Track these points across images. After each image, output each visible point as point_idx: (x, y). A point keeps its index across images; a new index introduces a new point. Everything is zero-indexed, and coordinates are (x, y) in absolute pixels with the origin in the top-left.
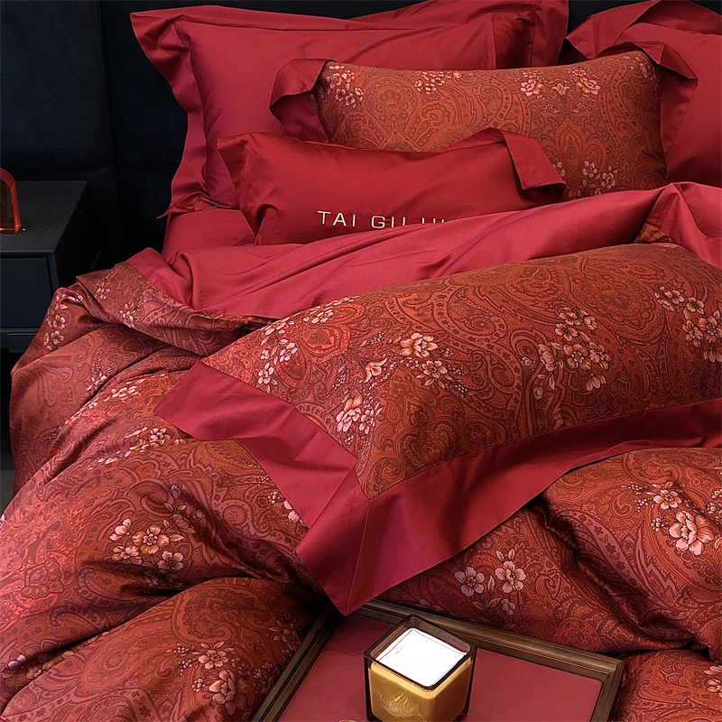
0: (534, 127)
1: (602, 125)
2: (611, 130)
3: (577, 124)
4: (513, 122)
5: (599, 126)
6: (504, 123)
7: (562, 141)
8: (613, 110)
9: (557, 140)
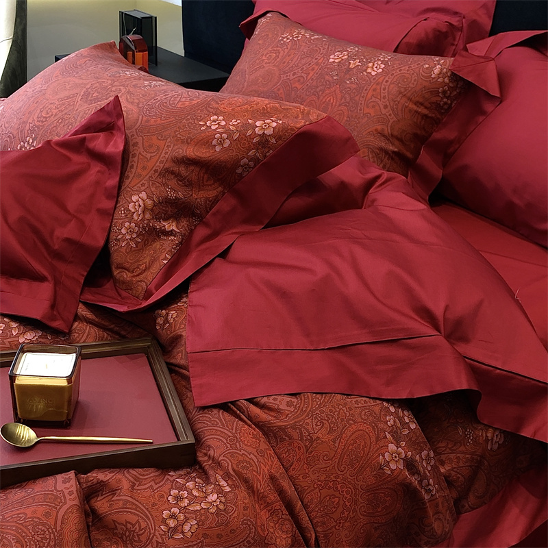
0: (315, 84)
1: (357, 98)
2: (361, 104)
3: (341, 92)
4: (305, 76)
5: (356, 98)
6: (299, 75)
7: (324, 100)
8: (375, 90)
9: (322, 97)
